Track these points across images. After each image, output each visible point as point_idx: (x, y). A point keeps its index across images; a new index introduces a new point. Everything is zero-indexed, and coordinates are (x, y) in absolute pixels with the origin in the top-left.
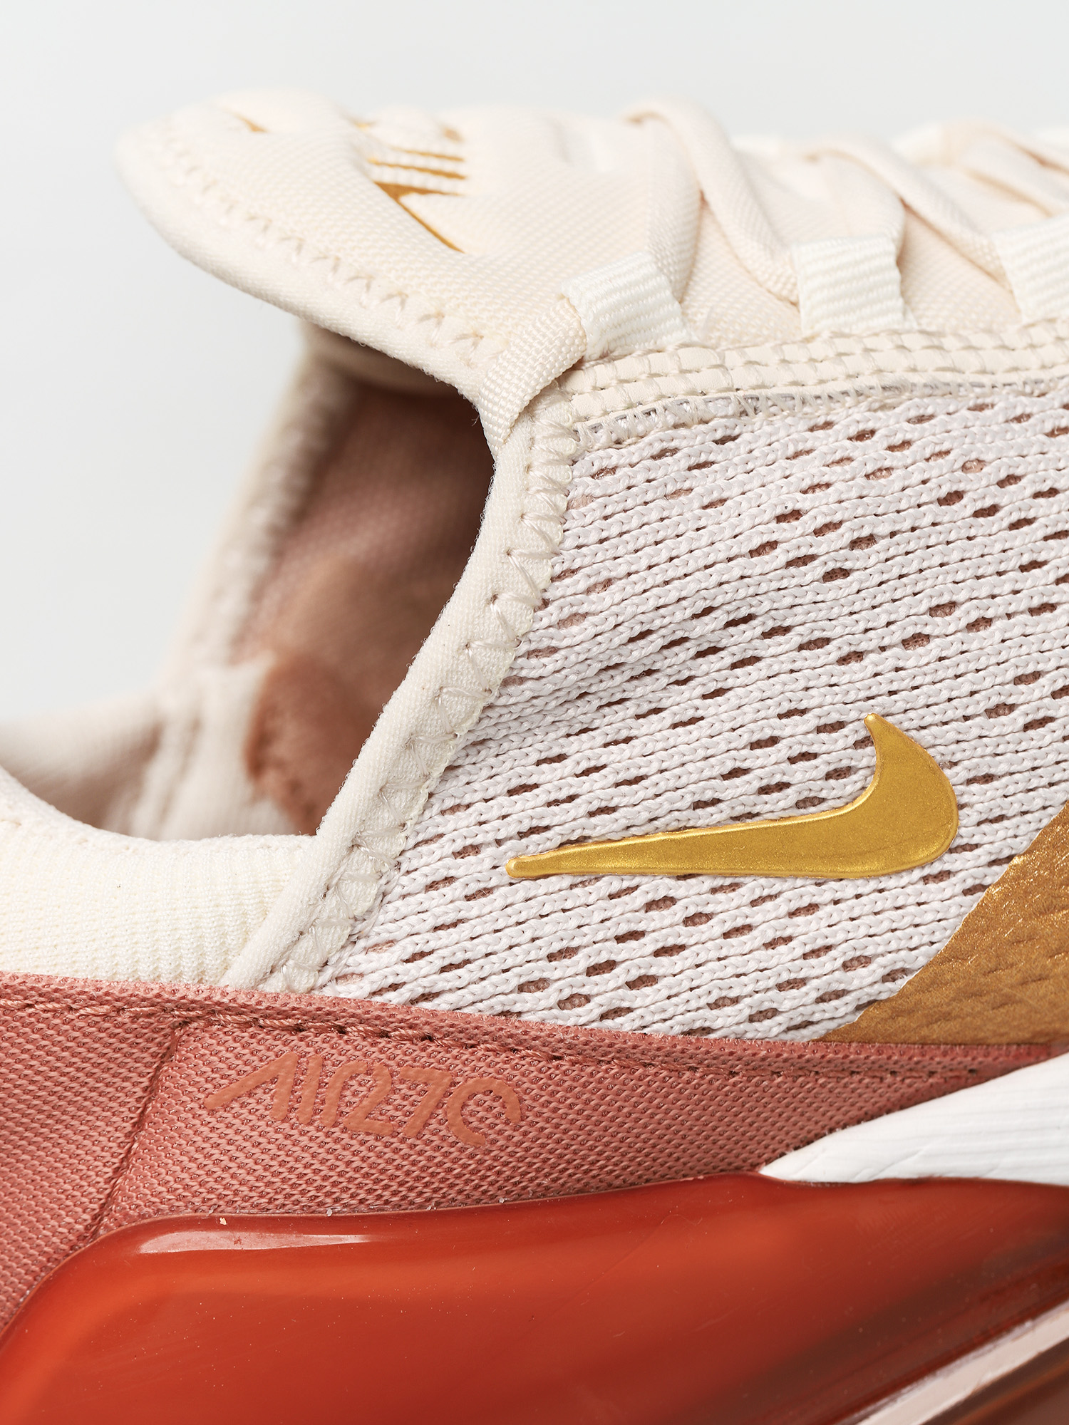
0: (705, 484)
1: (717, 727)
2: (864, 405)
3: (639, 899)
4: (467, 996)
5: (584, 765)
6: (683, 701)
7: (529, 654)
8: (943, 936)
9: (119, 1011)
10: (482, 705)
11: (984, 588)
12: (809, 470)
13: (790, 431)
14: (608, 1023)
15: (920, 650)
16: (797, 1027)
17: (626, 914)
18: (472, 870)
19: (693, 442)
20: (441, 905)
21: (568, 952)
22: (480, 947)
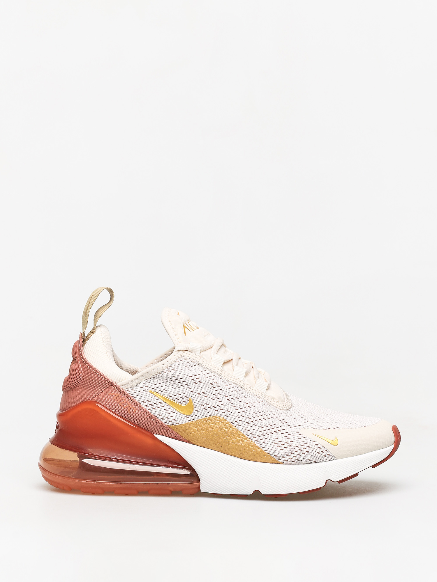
0: (190, 368)
1: (176, 390)
2: (210, 371)
3: (159, 401)
4: (137, 399)
5: (162, 386)
6: (175, 386)
7: (163, 372)
8: (184, 423)
9: (106, 380)
10: (156, 374)
11: (209, 394)
12: (200, 373)
13: (202, 369)
14: (148, 410)
15: (199, 395)
16: (165, 423)
17: (157, 402)
18: (146, 388)
19: (192, 364)
20: (141, 390)
21: (149, 401)
22: (142, 395)
